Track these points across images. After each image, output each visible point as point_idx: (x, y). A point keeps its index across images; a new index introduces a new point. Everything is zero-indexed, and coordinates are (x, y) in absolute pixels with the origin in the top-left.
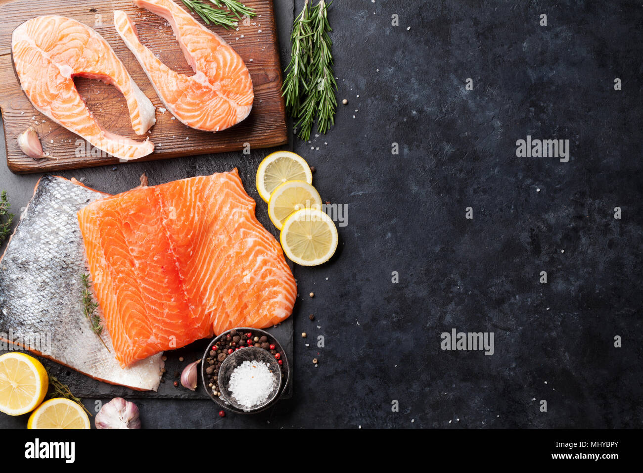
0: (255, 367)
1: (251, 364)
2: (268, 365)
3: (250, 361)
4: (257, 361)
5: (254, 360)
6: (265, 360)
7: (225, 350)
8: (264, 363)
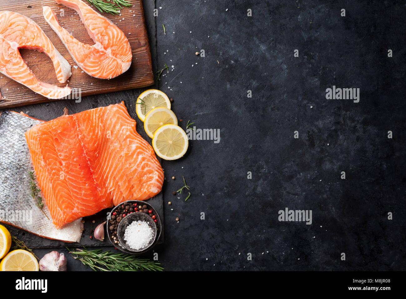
0: (140, 225)
1: (138, 223)
2: (148, 223)
3: (137, 221)
4: (141, 221)
5: (139, 220)
6: (146, 220)
7: (121, 215)
8: (146, 222)
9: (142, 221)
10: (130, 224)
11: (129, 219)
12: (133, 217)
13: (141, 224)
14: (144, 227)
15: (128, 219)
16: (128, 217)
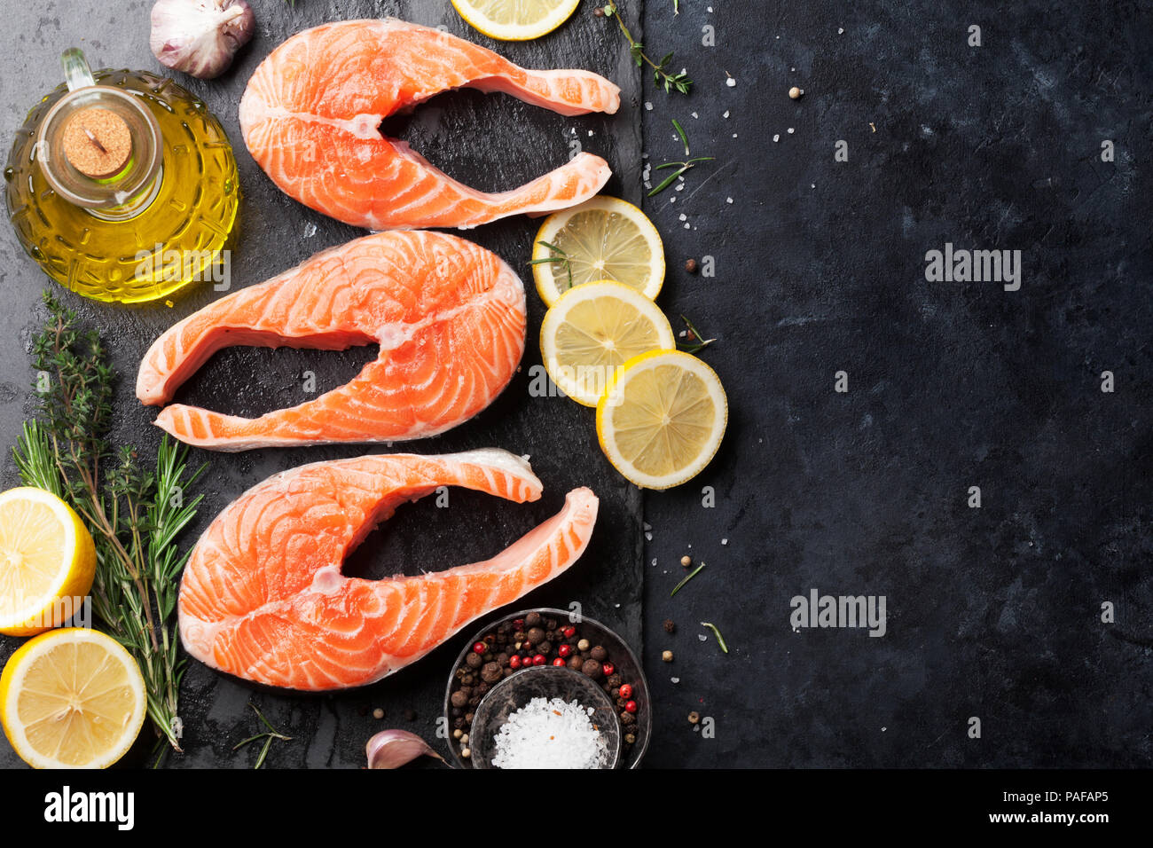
9: (568, 700)
10: (523, 707)
11: (521, 686)
12: (537, 683)
13: (562, 713)
14: (573, 726)
15: (515, 685)
16: (519, 678)
